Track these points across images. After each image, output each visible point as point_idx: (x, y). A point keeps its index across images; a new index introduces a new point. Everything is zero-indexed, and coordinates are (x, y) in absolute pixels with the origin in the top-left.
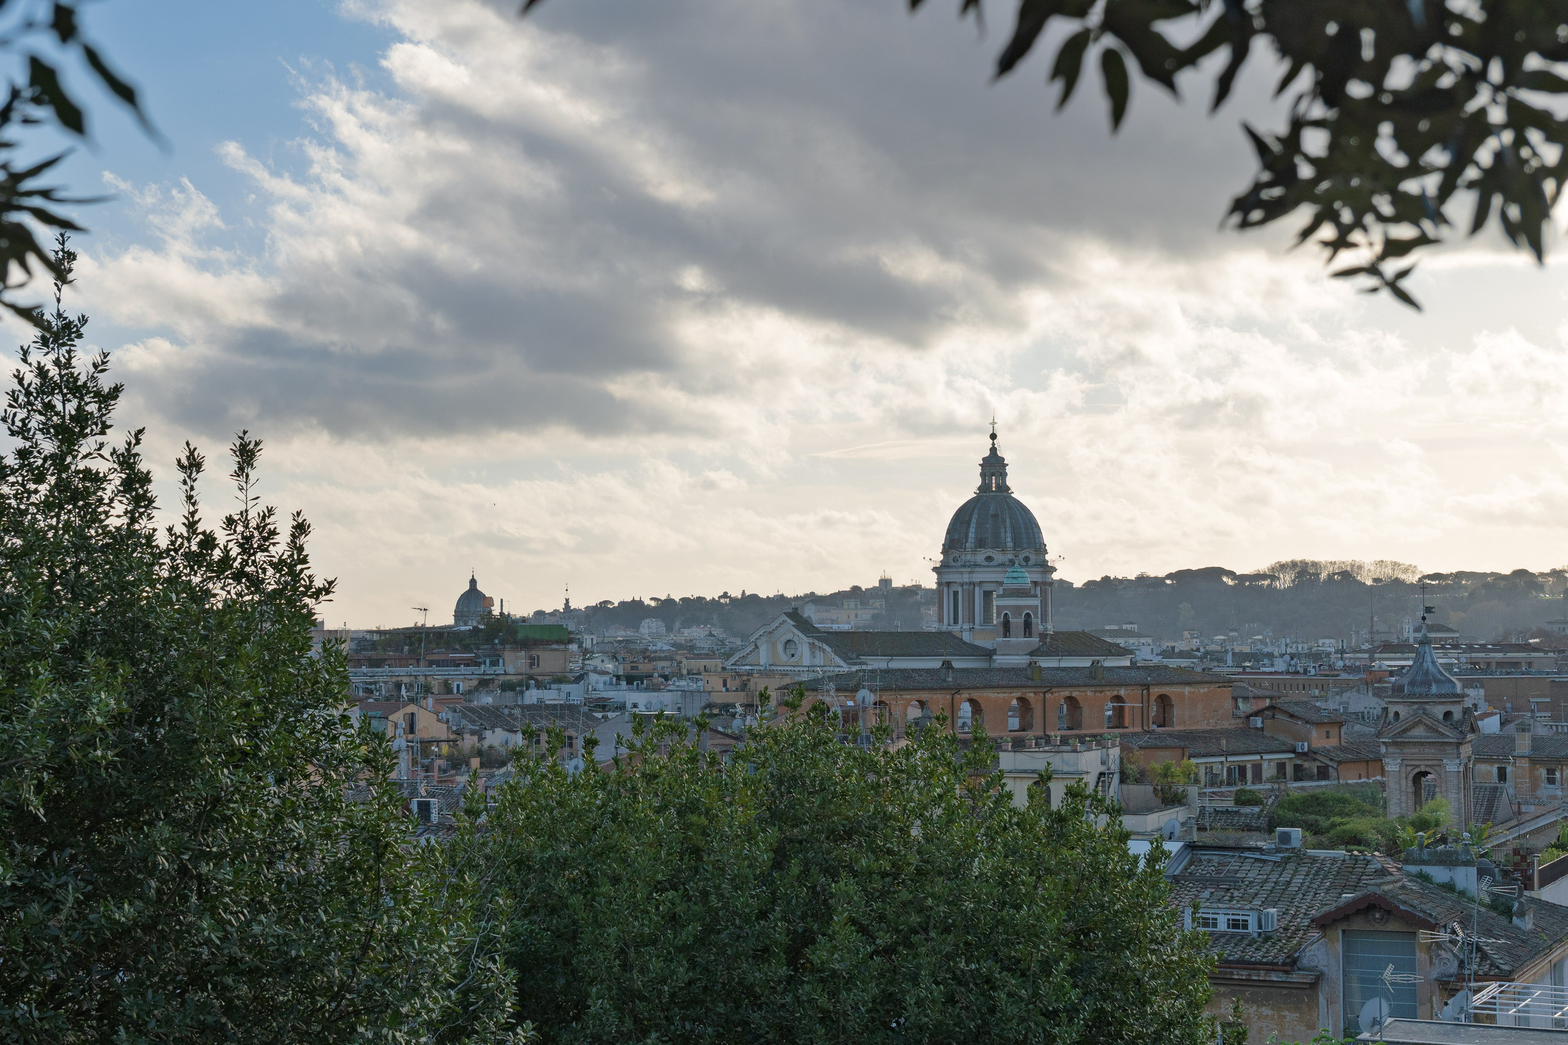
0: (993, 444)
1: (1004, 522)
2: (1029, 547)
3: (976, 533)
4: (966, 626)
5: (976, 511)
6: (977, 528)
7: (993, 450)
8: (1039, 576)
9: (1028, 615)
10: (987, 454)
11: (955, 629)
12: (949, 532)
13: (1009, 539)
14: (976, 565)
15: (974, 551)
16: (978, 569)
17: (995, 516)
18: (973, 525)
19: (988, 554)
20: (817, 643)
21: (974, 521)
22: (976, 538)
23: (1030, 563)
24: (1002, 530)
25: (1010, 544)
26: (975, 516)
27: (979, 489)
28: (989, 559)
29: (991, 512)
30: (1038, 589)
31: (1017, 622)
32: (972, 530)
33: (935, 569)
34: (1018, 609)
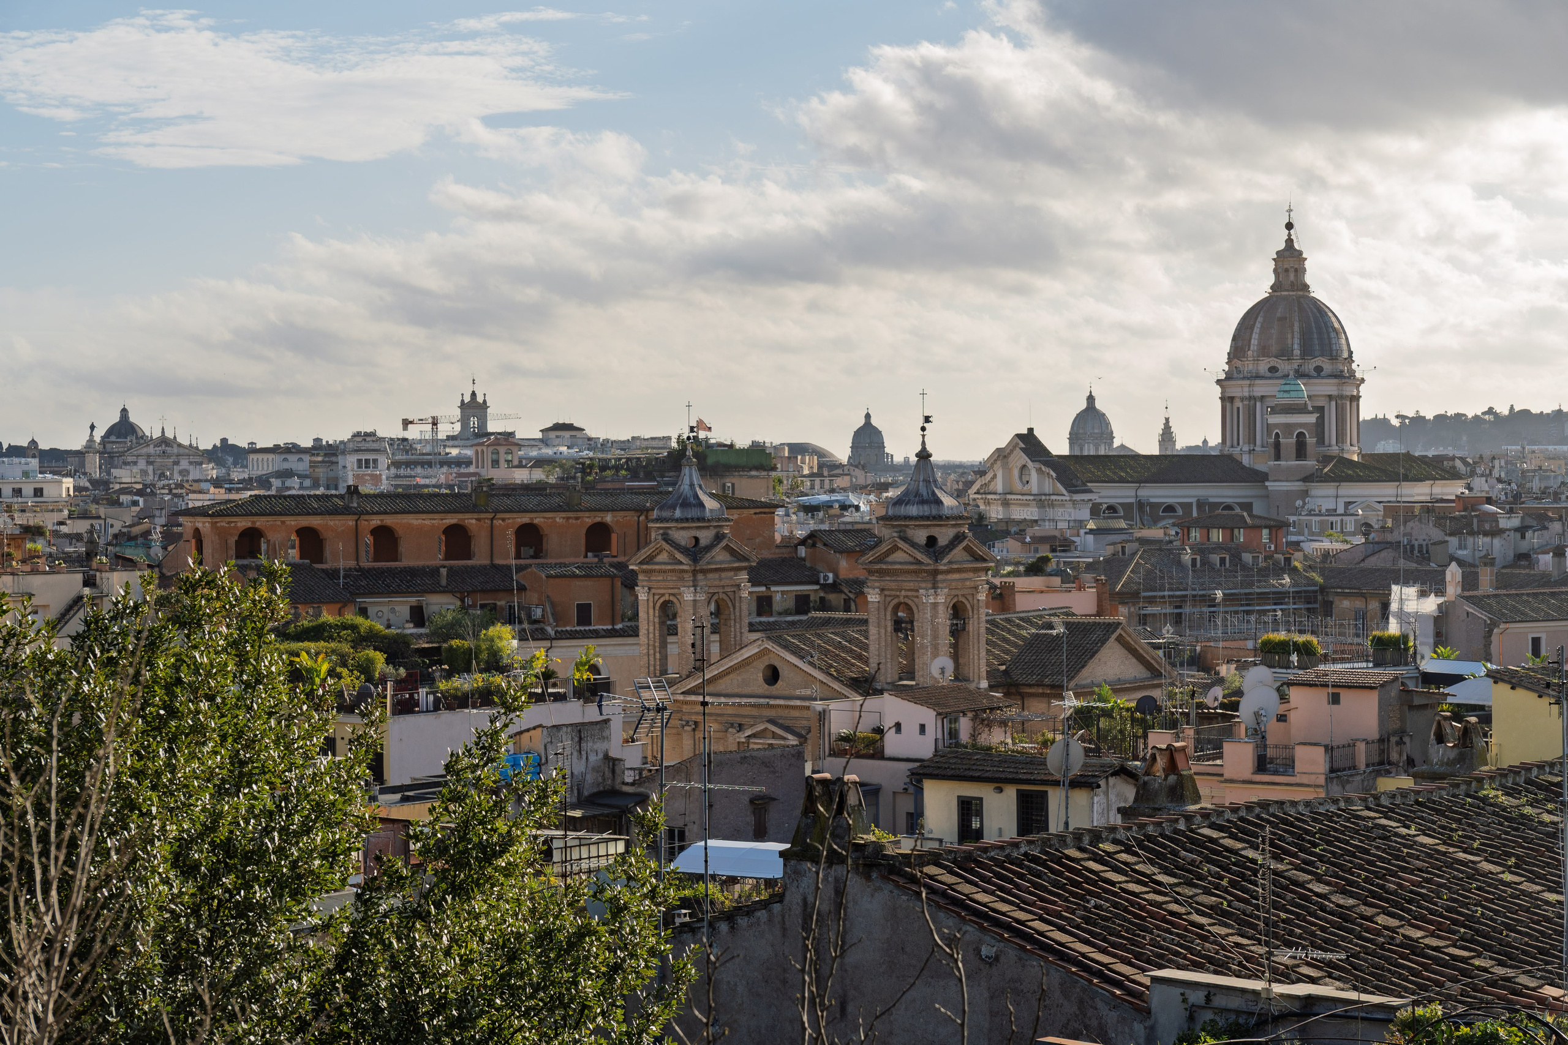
0: (1289, 235)
1: (1292, 326)
2: (1322, 355)
3: (1260, 339)
4: (1246, 448)
5: (1262, 314)
6: (1260, 334)
7: (1289, 241)
8: (1335, 388)
9: (1301, 435)
10: (1282, 246)
11: (1236, 451)
12: (1234, 339)
13: (1296, 346)
14: (1258, 377)
15: (1256, 360)
16: (1258, 382)
17: (1282, 319)
18: (1257, 330)
19: (1272, 364)
20: (1043, 468)
21: (1258, 325)
22: (1259, 344)
23: (1322, 374)
24: (1289, 336)
25: (1297, 352)
26: (1260, 319)
27: (1272, 288)
28: (1273, 369)
29: (1278, 315)
30: (1333, 403)
31: (1289, 442)
32: (1255, 336)
33: (1219, 382)
34: (1289, 427)
